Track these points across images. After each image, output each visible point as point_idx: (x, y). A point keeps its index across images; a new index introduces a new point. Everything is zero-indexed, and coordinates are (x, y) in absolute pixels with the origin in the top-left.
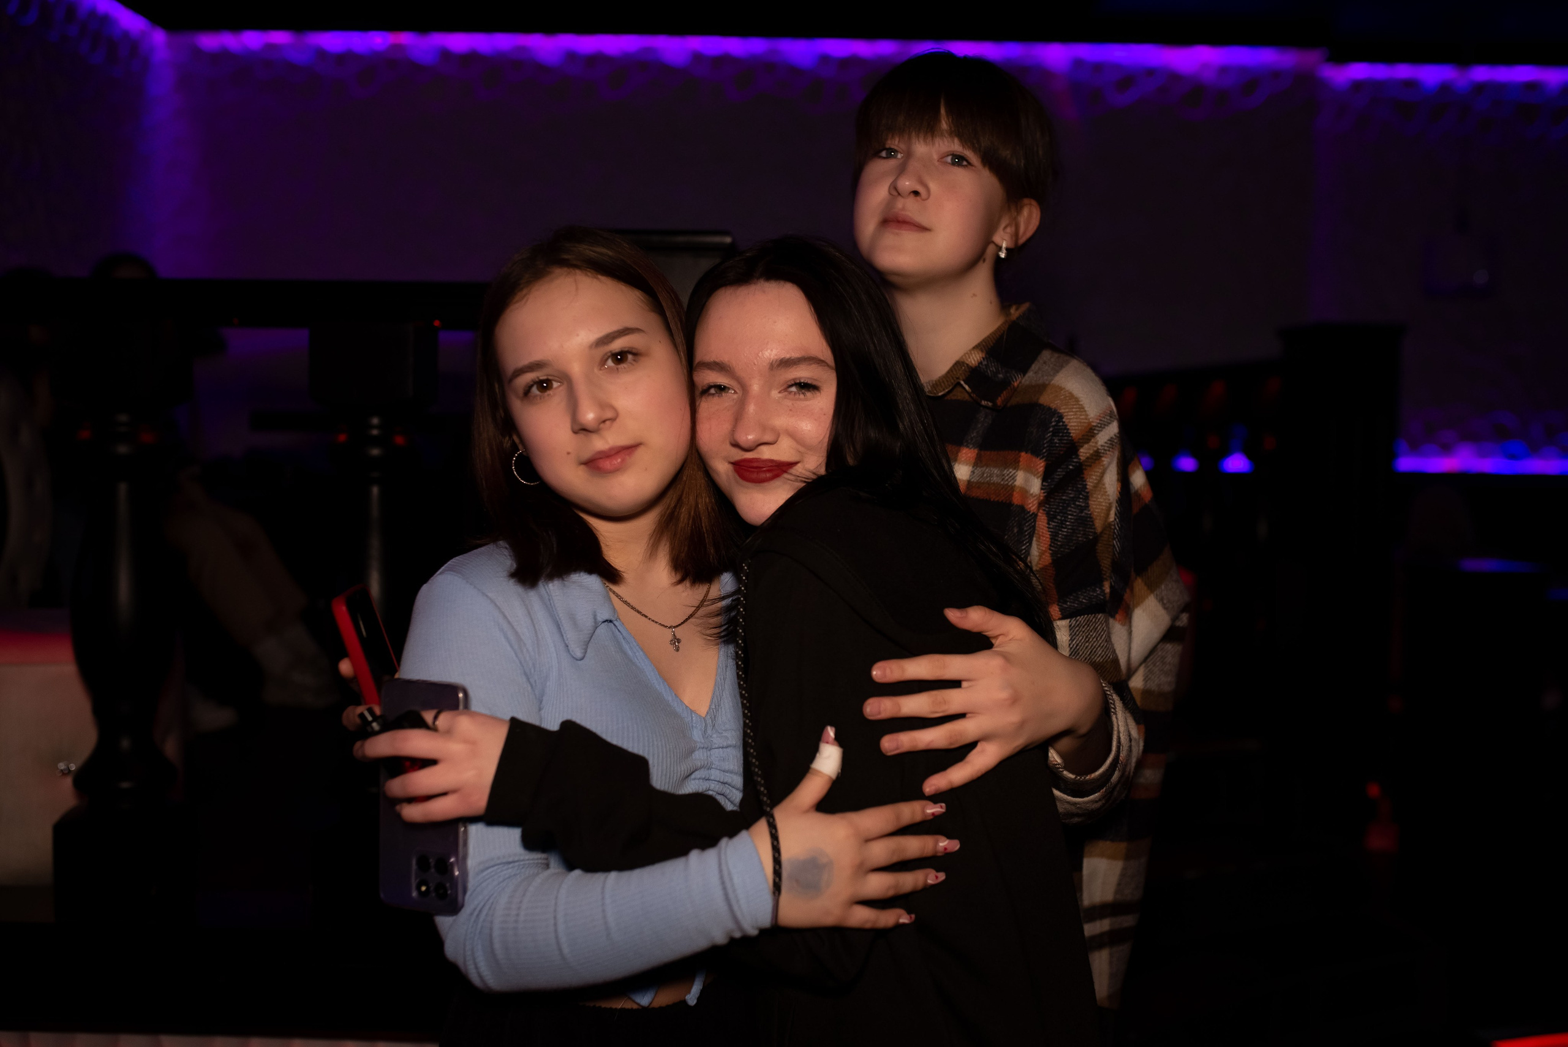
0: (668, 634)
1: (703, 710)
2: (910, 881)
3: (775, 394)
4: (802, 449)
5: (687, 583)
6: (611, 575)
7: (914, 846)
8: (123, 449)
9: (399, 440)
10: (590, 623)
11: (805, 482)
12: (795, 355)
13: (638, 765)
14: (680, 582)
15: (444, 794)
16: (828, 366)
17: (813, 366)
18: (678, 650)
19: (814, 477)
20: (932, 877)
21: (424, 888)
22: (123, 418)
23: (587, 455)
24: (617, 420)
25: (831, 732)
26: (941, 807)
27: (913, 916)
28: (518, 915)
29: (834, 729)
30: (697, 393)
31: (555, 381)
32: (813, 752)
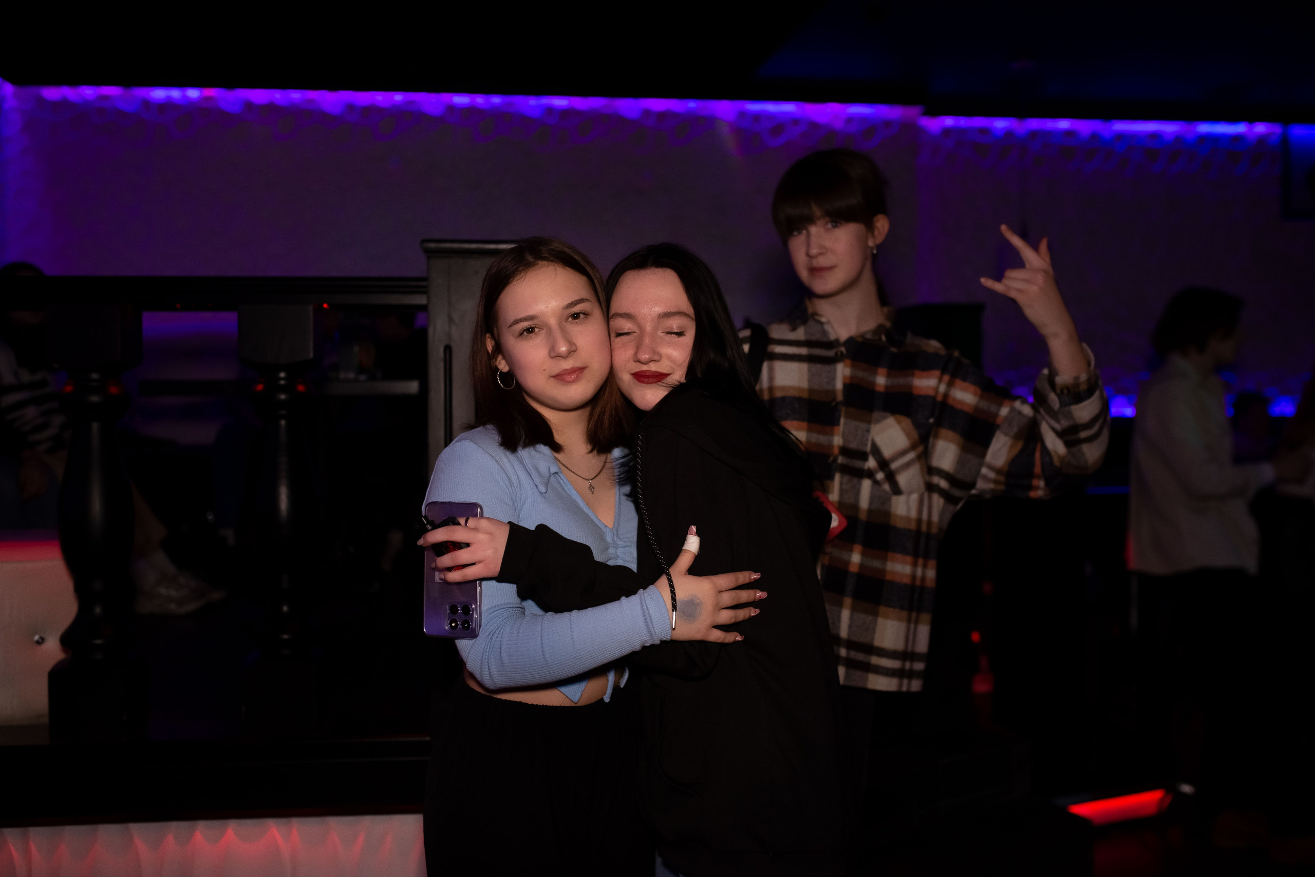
0: (587, 484)
1: (610, 525)
2: (742, 614)
3: (660, 333)
4: (674, 366)
5: (595, 452)
6: (556, 448)
7: (745, 596)
8: (95, 399)
9: (301, 388)
10: (547, 474)
11: (673, 387)
12: (673, 310)
13: (585, 550)
14: (591, 451)
15: (474, 564)
16: (691, 317)
17: (682, 318)
18: (593, 493)
19: (678, 384)
20: (753, 612)
21: (453, 625)
22: (95, 376)
23: (556, 371)
24: (577, 352)
25: (694, 528)
26: (759, 575)
27: (743, 636)
28: (518, 636)
29: (695, 527)
30: (613, 335)
31: (536, 328)
32: (683, 540)
